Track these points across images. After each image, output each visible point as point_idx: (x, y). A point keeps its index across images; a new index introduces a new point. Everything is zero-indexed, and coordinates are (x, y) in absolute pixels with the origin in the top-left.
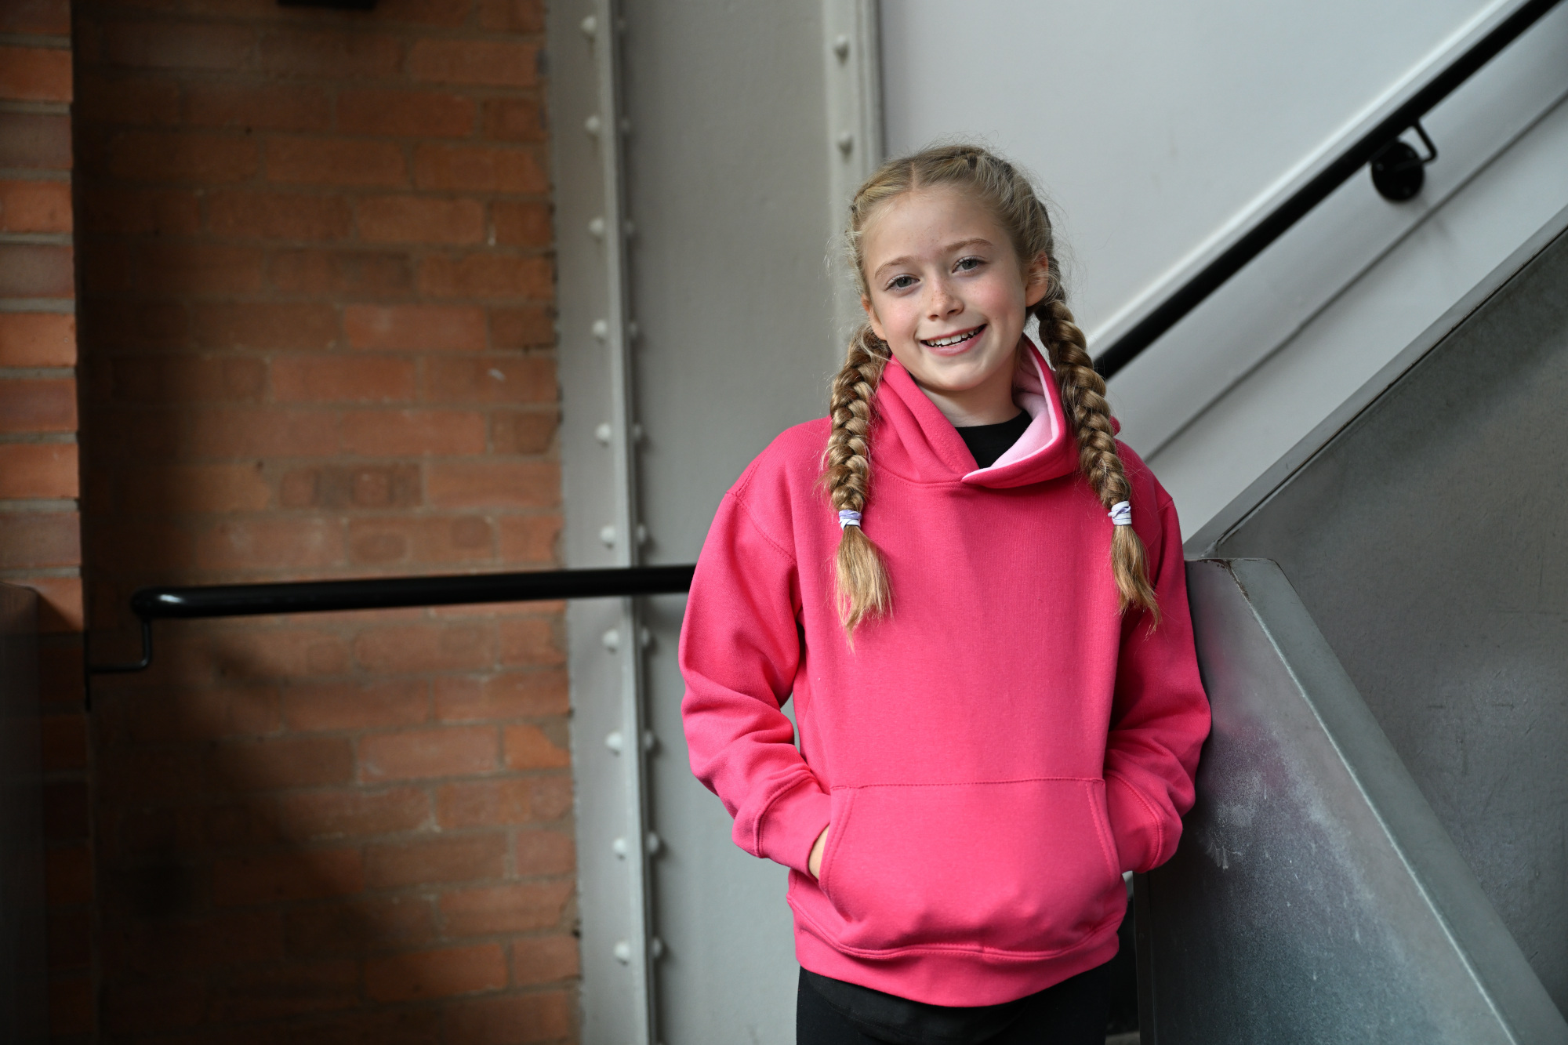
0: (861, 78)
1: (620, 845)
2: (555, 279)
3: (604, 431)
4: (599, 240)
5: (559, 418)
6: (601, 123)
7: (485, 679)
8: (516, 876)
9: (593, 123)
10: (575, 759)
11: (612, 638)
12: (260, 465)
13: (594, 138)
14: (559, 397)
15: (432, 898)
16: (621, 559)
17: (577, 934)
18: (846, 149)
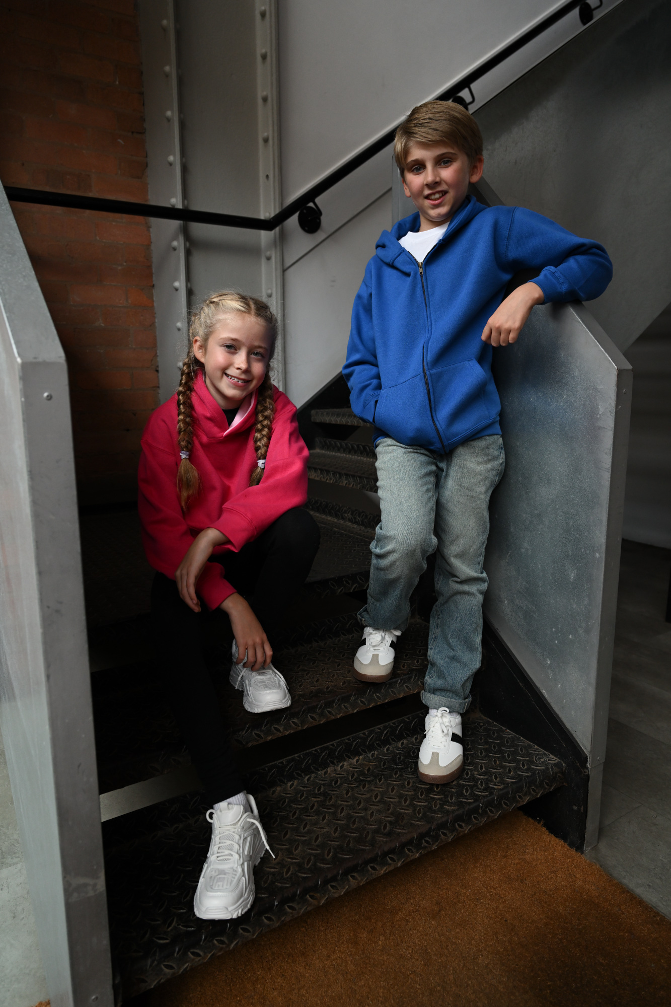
0: (271, 27)
1: (179, 325)
2: (143, 105)
3: (171, 158)
4: (167, 76)
5: (147, 166)
6: (168, 22)
7: (120, 268)
8: (134, 347)
9: (165, 22)
10: (155, 304)
11: (175, 244)
12: (23, 164)
13: (165, 30)
14: (147, 157)
15: (102, 351)
16: (179, 206)
17: (157, 371)
18: (264, 57)
